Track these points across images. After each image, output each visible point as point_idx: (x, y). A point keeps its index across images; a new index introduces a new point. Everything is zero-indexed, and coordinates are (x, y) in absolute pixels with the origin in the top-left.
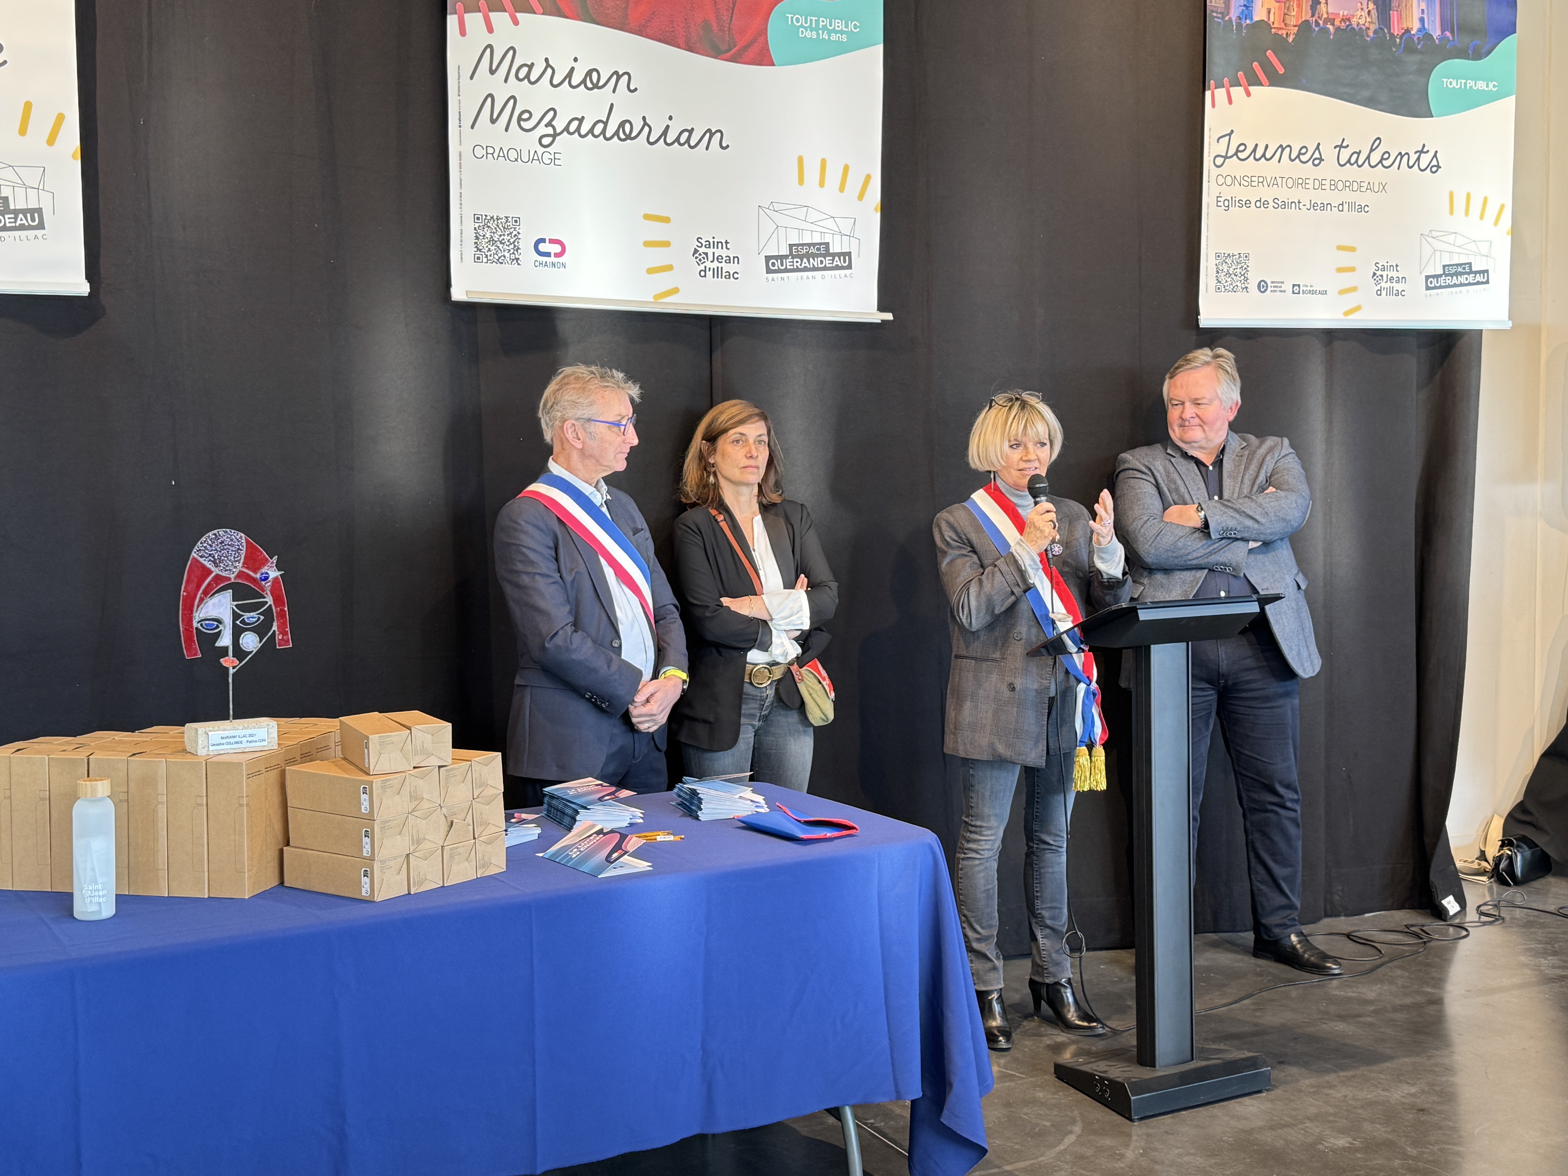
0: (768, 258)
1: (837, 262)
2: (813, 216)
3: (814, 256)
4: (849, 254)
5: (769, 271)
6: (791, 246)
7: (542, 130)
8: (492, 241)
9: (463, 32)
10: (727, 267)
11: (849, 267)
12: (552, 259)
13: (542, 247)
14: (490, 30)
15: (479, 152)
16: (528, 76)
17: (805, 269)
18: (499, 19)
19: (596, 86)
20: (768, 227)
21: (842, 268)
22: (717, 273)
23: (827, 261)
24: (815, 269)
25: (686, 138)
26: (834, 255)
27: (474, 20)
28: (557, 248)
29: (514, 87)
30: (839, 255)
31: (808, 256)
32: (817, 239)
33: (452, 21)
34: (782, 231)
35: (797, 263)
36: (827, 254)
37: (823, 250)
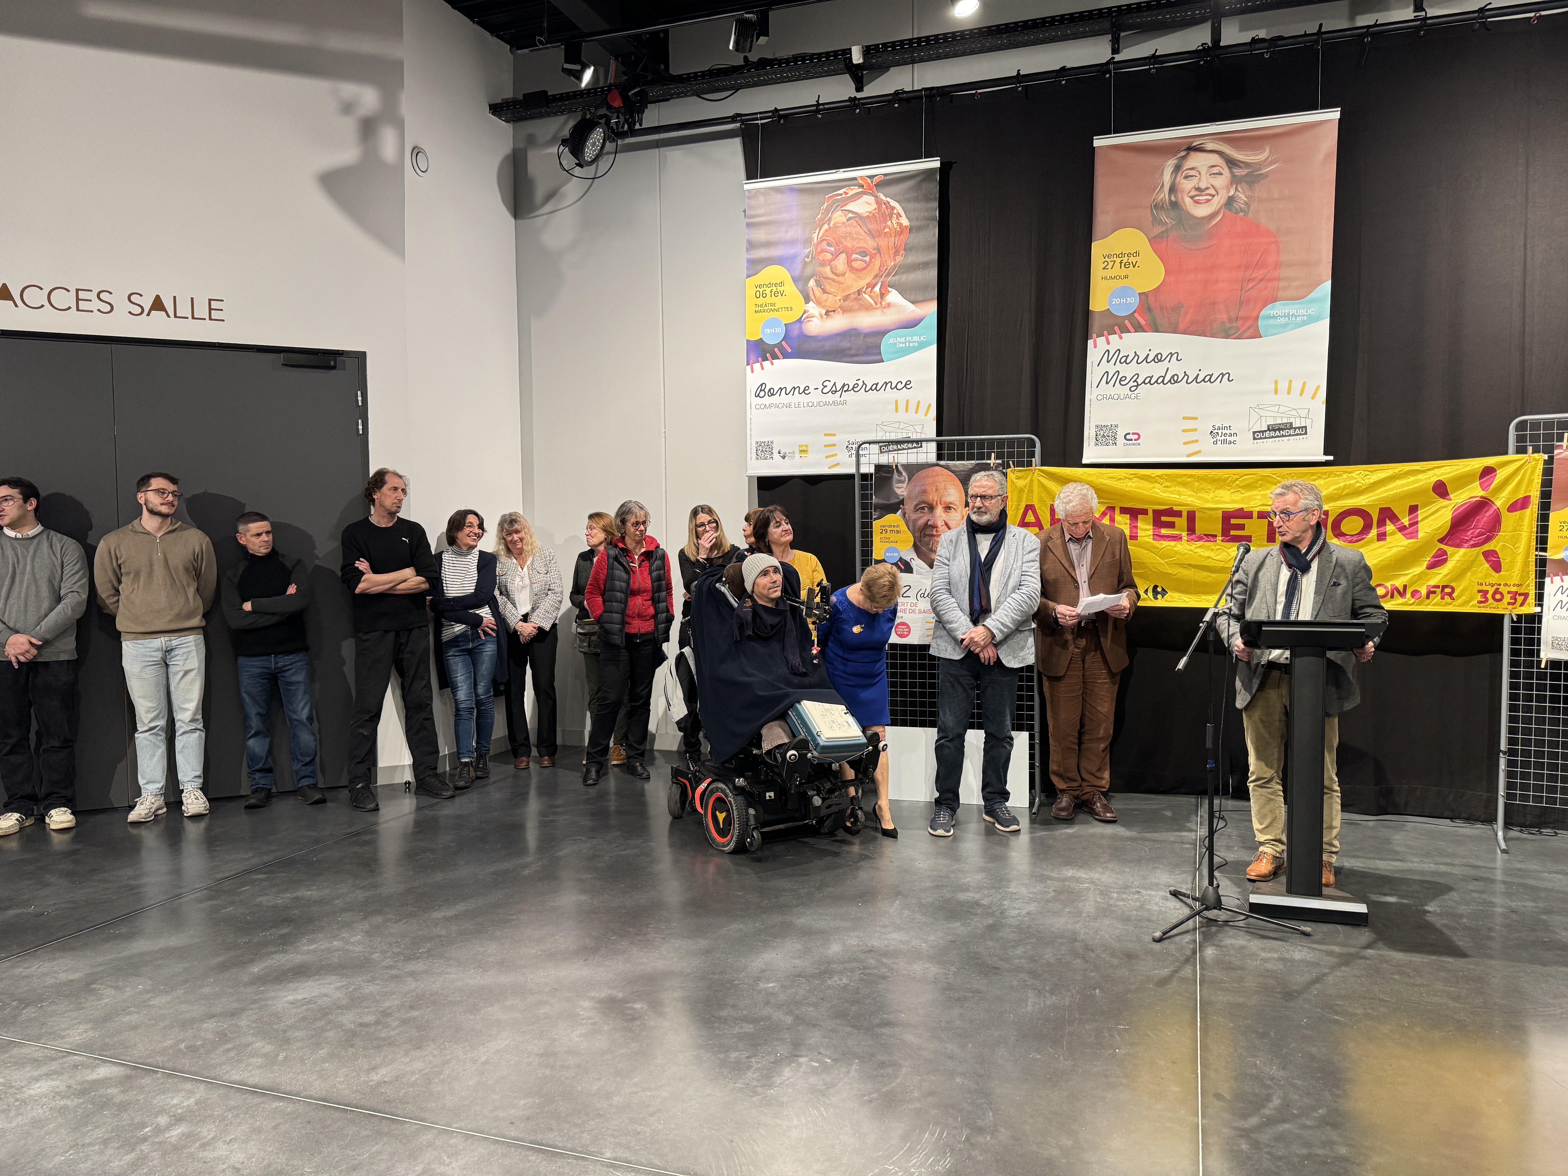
0: (1254, 433)
1: (1297, 431)
2: (1282, 409)
3: (1283, 429)
4: (1305, 427)
5: (1254, 439)
6: (1268, 426)
7: (1132, 383)
8: (1103, 436)
9: (1095, 347)
10: (1229, 439)
11: (1306, 433)
12: (1133, 442)
13: (1128, 437)
14: (1108, 343)
15: (1100, 397)
16: (1125, 361)
17: (1278, 437)
18: (1113, 338)
19: (1160, 361)
20: (1254, 417)
21: (1301, 434)
22: (1224, 442)
23: (1292, 432)
24: (1283, 436)
25: (1208, 379)
26: (1295, 428)
27: (1101, 341)
28: (1136, 437)
29: (1119, 366)
30: (1299, 428)
31: (1279, 430)
32: (1285, 421)
33: (1090, 343)
34: (1263, 419)
35: (1272, 434)
36: (1291, 427)
37: (1289, 426)
